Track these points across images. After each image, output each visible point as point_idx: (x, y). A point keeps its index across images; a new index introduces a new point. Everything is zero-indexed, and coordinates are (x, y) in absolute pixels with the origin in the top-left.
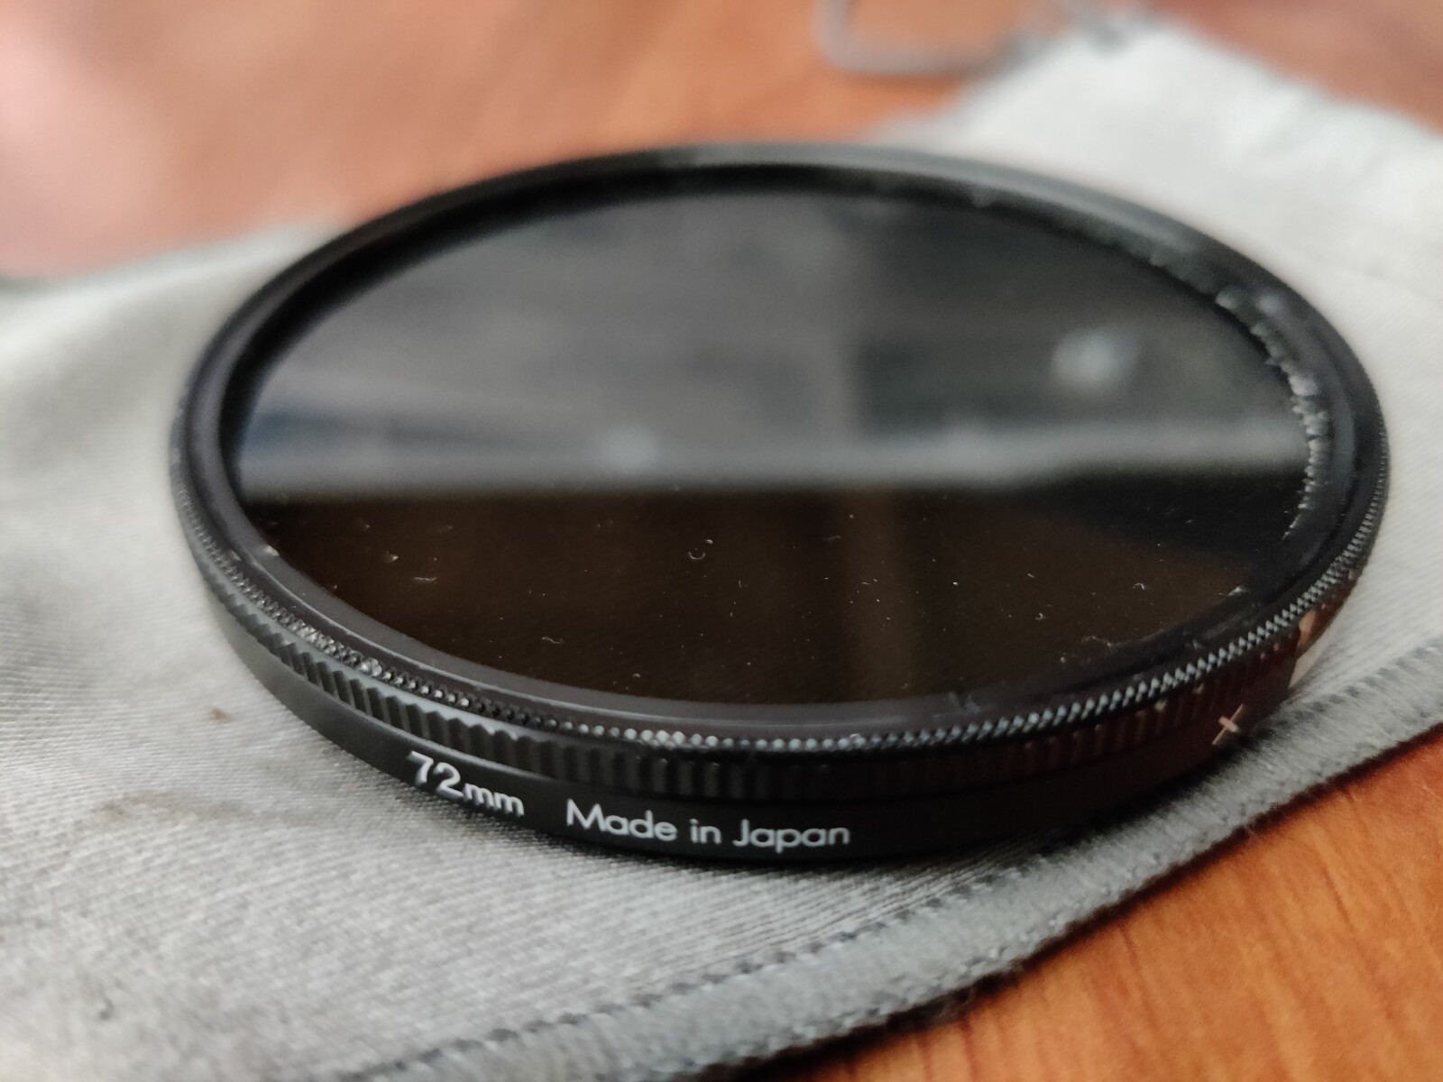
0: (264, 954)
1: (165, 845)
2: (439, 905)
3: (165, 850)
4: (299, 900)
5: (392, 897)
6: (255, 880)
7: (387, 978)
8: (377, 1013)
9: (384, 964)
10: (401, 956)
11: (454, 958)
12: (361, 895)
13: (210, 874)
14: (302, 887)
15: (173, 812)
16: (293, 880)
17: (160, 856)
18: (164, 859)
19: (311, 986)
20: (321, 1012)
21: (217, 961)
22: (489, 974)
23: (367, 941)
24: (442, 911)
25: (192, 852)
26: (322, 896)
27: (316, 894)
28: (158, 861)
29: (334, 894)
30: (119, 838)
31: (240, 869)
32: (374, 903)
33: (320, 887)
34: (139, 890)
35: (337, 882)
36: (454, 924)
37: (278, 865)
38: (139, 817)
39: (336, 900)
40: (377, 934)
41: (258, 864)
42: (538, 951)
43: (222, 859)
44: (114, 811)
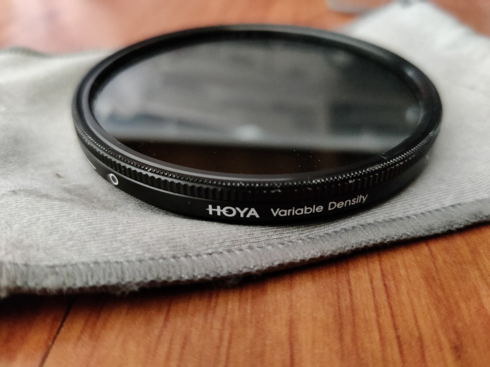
0: (39, 233)
1: (24, 202)
2: (91, 226)
3: (23, 203)
4: (54, 220)
5: (78, 222)
6: (43, 213)
7: (70, 243)
8: (64, 252)
9: (70, 240)
10: (76, 238)
11: (90, 241)
12: (71, 221)
13: (33, 211)
14: (56, 217)
15: (30, 195)
16: (54, 215)
17: (21, 204)
18: (22, 205)
19: (48, 242)
20: (49, 249)
21: (26, 233)
22: (98, 247)
23: (68, 233)
24: (91, 228)
25: (30, 205)
26: (60, 220)
27: (59, 219)
28: (20, 206)
29: (63, 220)
30: (13, 199)
31: (41, 210)
32: (73, 223)
33: (60, 218)
34: (13, 212)
35: (66, 217)
36: (93, 232)
37: (51, 210)
38: (20, 194)
39: (63, 221)
40: (71, 231)
41: (46, 210)
42: (114, 243)
43: (37, 207)
44: (14, 192)
